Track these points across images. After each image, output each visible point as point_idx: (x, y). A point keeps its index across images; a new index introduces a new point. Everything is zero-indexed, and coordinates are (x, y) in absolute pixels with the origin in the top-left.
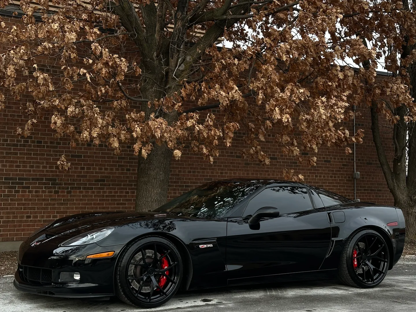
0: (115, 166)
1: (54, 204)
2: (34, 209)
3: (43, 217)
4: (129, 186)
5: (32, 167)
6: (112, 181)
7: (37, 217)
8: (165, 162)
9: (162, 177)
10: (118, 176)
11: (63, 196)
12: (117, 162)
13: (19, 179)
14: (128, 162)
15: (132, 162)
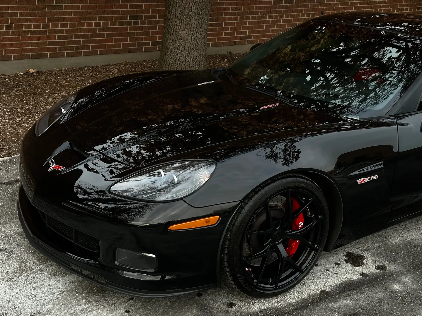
1: (44, 8)
2: (16, 15)
3: (29, 27)
7: (20, 27)
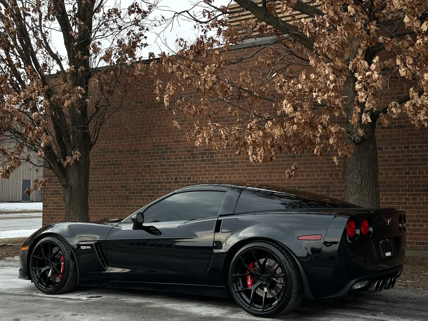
0: (392, 169)
4: (409, 192)
5: (308, 175)
6: (387, 186)
8: (359, 165)
9: (359, 181)
10: (394, 181)
12: (394, 165)
13: (298, 187)
14: (407, 165)
15: (412, 165)
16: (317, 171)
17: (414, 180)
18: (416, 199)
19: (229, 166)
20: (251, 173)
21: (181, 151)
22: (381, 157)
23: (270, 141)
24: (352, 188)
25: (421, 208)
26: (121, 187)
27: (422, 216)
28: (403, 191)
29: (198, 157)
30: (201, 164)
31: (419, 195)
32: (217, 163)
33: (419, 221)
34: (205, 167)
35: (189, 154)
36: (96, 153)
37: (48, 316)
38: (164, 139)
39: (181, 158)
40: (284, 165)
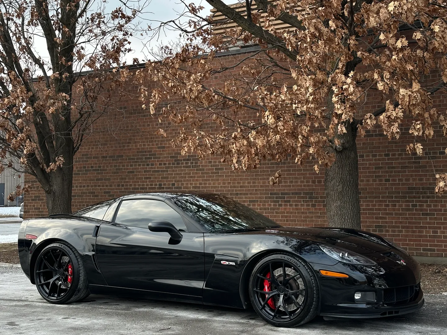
0: (372, 177)
4: (389, 198)
5: (291, 182)
6: (368, 193)
8: (341, 172)
9: (340, 189)
10: (375, 188)
11: (320, 209)
12: (374, 172)
13: (282, 194)
14: (387, 172)
15: (391, 172)
16: (300, 178)
17: (394, 187)
18: (395, 205)
19: (214, 172)
20: (235, 180)
21: (165, 157)
22: (362, 164)
23: (255, 150)
24: (333, 195)
25: (401, 214)
26: (105, 193)
27: (401, 223)
28: (383, 197)
29: (182, 163)
30: (185, 170)
31: (398, 202)
32: (201, 170)
33: (398, 227)
34: (190, 174)
35: (173, 160)
36: (79, 158)
37: (41, 319)
38: (149, 145)
39: (165, 164)
40: (268, 171)
